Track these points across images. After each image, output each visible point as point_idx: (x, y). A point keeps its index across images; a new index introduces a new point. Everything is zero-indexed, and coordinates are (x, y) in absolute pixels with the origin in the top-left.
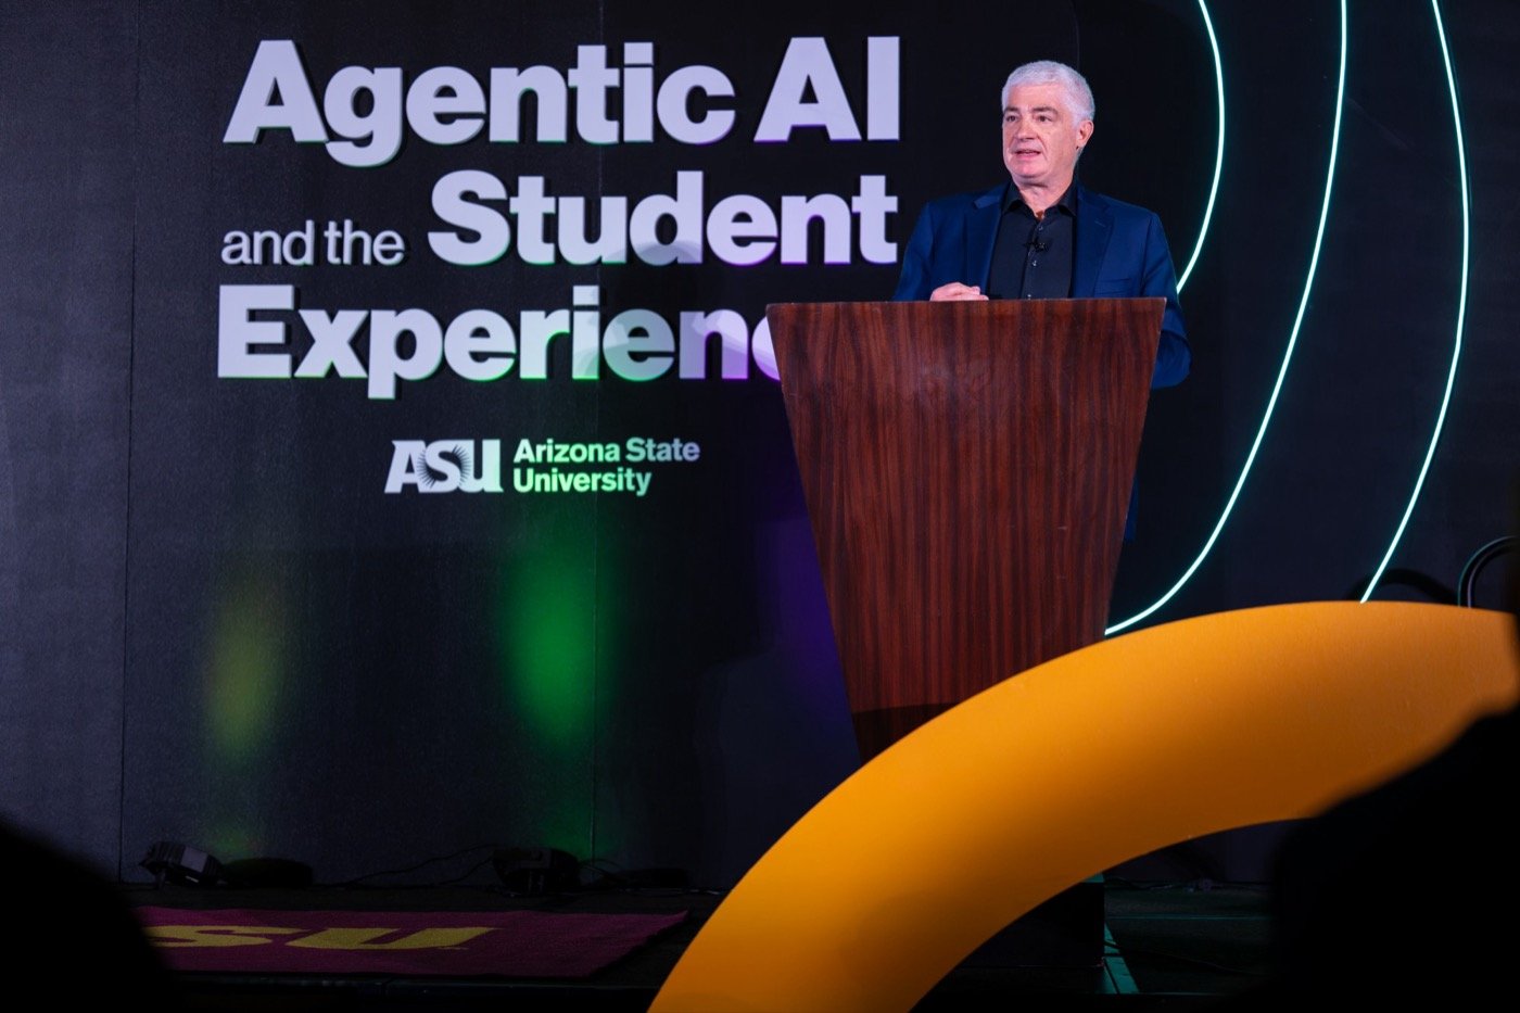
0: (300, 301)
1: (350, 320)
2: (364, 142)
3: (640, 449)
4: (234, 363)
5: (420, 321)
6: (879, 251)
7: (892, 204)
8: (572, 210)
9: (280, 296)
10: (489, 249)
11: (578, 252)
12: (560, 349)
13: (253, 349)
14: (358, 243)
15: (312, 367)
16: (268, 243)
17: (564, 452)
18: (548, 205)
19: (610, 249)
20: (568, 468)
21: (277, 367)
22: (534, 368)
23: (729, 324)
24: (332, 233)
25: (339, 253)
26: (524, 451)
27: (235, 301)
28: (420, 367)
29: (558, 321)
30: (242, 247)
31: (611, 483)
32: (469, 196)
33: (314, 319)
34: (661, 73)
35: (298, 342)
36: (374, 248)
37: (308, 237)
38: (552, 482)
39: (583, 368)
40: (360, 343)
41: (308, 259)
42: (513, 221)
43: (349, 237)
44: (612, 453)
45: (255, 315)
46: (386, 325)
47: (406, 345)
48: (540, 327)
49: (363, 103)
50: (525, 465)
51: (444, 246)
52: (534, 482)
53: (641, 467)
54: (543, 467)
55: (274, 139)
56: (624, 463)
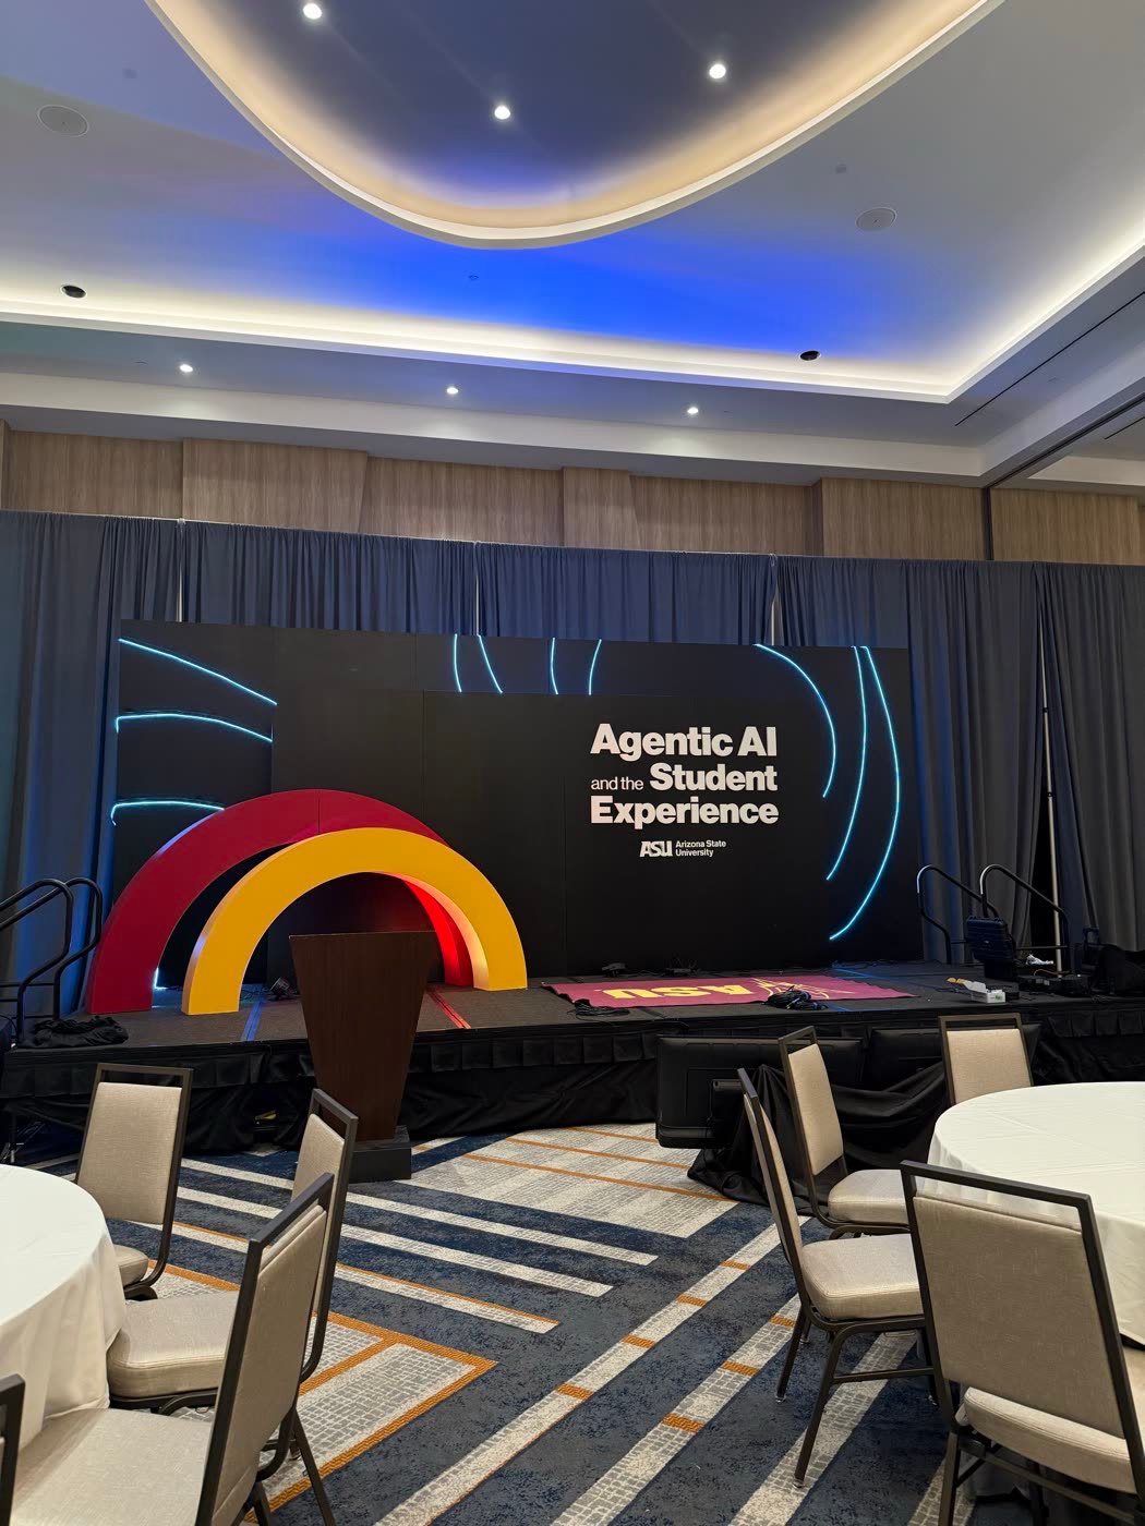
0: (615, 801)
1: (629, 806)
2: (631, 754)
3: (710, 843)
4: (596, 819)
5: (648, 806)
6: (773, 787)
7: (775, 774)
8: (690, 774)
9: (609, 799)
10: (666, 786)
11: (692, 787)
12: (688, 814)
13: (602, 815)
14: (630, 783)
15: (619, 820)
16: (604, 783)
17: (689, 845)
18: (683, 773)
19: (701, 786)
20: (690, 849)
21: (609, 820)
22: (681, 820)
23: (733, 807)
24: (623, 780)
25: (625, 787)
26: (678, 844)
27: (596, 800)
28: (649, 820)
29: (687, 806)
30: (597, 785)
31: (703, 853)
32: (661, 770)
33: (619, 806)
34: (713, 735)
35: (614, 813)
36: (635, 785)
37: (616, 782)
38: (686, 853)
39: (695, 820)
40: (632, 813)
41: (616, 788)
42: (673, 777)
43: (628, 782)
44: (703, 845)
45: (602, 805)
46: (639, 807)
47: (645, 813)
48: (682, 808)
49: (630, 743)
50: (679, 848)
51: (655, 784)
52: (682, 853)
53: (711, 848)
54: (684, 849)
55: (605, 752)
56: (706, 847)
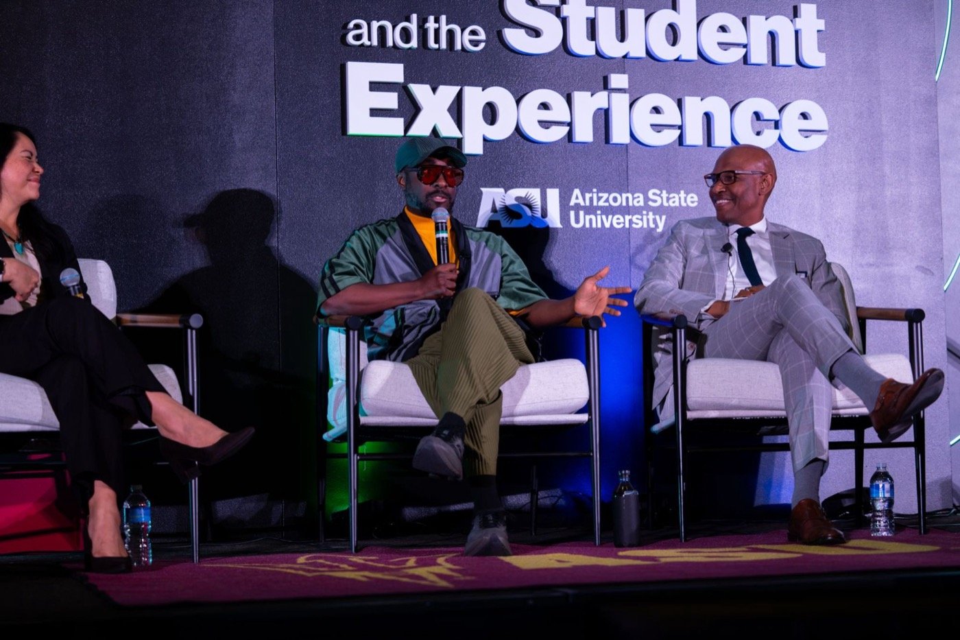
0: (413, 75)
1: (448, 93)
3: (658, 197)
4: (360, 123)
5: (500, 96)
8: (607, 16)
9: (394, 72)
10: (548, 43)
11: (611, 47)
12: (604, 118)
13: (375, 112)
14: (451, 34)
15: (421, 128)
16: (382, 30)
17: (604, 199)
18: (590, 12)
19: (634, 47)
20: (607, 211)
21: (394, 127)
22: (585, 133)
23: (716, 105)
24: (431, 25)
25: (437, 41)
26: (576, 197)
27: (359, 74)
28: (502, 131)
29: (600, 100)
30: (364, 32)
31: (638, 222)
33: (420, 91)
35: (410, 109)
36: (463, 39)
37: (413, 27)
38: (597, 221)
39: (620, 135)
40: (457, 110)
41: (414, 43)
42: (564, 21)
43: (444, 28)
44: (639, 200)
45: (375, 86)
46: (475, 98)
47: (491, 114)
48: (587, 103)
50: (577, 208)
51: (515, 37)
52: (585, 221)
53: (659, 210)
54: (590, 210)
56: (647, 207)
